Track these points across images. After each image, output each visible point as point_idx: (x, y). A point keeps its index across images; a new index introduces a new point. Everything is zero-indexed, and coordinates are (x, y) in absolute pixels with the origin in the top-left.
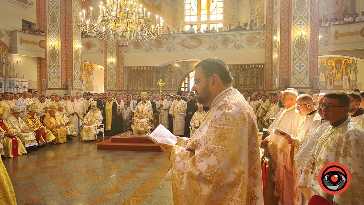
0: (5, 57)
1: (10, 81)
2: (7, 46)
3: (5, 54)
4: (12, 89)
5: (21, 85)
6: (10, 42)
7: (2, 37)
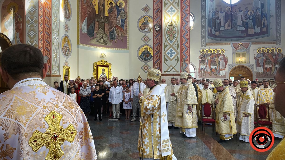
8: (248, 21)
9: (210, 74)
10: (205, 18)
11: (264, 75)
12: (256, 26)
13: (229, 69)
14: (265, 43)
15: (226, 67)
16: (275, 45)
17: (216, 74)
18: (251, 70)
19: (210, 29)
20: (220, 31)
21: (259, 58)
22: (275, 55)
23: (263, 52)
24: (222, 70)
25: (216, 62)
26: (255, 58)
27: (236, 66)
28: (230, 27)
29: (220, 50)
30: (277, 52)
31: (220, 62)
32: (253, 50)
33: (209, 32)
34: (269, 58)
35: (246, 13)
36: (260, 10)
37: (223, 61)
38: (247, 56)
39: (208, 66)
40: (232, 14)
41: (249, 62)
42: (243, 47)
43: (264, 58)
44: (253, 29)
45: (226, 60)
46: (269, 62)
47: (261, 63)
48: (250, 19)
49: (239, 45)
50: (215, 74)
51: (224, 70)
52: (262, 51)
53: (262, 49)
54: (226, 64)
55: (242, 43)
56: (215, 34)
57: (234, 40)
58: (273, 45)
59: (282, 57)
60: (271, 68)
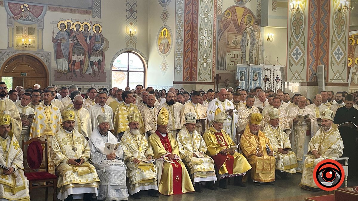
0: (251, 31)
1: (255, 69)
3: (251, 27)
4: (257, 82)
5: (272, 76)
6: (259, 8)
7: (246, 2)
11: (69, 75)
14: (72, 11)
16: (91, 16)
18: (46, 64)
21: (61, 40)
22: (90, 37)
23: (69, 28)
26: (54, 40)
27: (14, 54)
30: (93, 32)
32: (51, 23)
34: (80, 42)
38: (38, 35)
41: (42, 48)
42: (31, 14)
43: (71, 42)
46: (79, 50)
47: (65, 52)
49: (22, 7)
52: (67, 27)
53: (67, 21)
55: (27, 6)
58: (87, 17)
59: (102, 42)
60: (82, 62)
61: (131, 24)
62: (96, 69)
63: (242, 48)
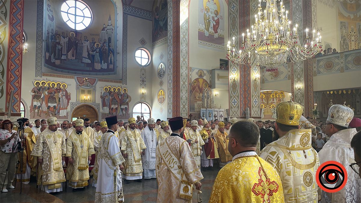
0: (207, 91)
1: (210, 111)
2: (208, 83)
3: (207, 89)
4: (211, 118)
5: (218, 114)
7: (204, 76)
8: (94, 54)
9: (46, 114)
10: (42, 39)
11: (110, 115)
12: (103, 61)
13: (71, 108)
14: (111, 81)
15: (68, 106)
16: (121, 84)
17: (56, 114)
18: (97, 110)
19: (48, 54)
20: (61, 60)
21: (105, 97)
22: (121, 95)
23: (110, 90)
24: (63, 109)
25: (55, 99)
26: (101, 97)
27: (80, 105)
28: (74, 57)
29: (61, 84)
30: (122, 92)
31: (61, 99)
32: (100, 88)
33: (47, 58)
34: (115, 98)
35: (93, 44)
36: (107, 44)
37: (64, 97)
38: (93, 94)
39: (44, 103)
40: (77, 42)
41: (95, 101)
42: (89, 83)
43: (111, 98)
44: (100, 64)
45: (69, 97)
46: (115, 102)
47: (107, 103)
48: (96, 52)
49: (84, 80)
50: (53, 114)
51: (65, 109)
52: (108, 90)
53: (109, 87)
54: (68, 102)
55: (87, 79)
56: (54, 63)
57: (78, 74)
58: (119, 84)
59: (128, 98)
60: (116, 109)
61: (143, 88)
62: (124, 112)
63: (203, 100)
